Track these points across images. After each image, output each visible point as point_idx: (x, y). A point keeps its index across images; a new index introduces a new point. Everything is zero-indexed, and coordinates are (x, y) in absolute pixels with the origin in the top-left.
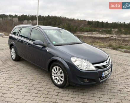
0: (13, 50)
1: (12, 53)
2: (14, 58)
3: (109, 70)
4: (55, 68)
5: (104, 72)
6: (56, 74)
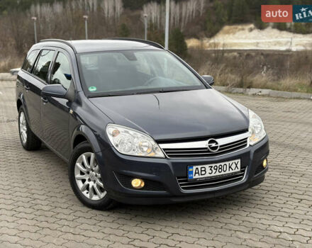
0: (22, 115)
1: (21, 125)
2: (25, 141)
3: (222, 164)
4: (84, 157)
5: (195, 168)
6: (88, 173)
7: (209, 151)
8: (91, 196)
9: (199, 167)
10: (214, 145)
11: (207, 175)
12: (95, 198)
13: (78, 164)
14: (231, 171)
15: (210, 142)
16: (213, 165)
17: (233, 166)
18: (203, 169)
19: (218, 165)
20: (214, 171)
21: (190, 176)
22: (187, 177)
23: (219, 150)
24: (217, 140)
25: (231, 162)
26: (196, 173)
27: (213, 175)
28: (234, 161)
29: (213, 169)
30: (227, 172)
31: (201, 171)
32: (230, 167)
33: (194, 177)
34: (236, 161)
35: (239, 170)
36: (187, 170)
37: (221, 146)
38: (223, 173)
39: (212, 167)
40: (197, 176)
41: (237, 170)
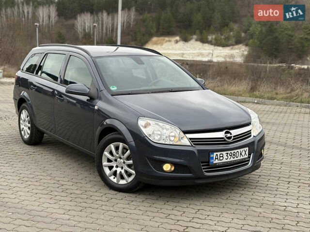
0: (24, 114)
1: (21, 122)
2: (27, 137)
3: (236, 151)
4: (112, 146)
5: (215, 154)
6: (116, 160)
7: (225, 141)
8: (118, 181)
9: (218, 154)
10: (229, 135)
11: (224, 160)
12: (122, 182)
13: (106, 153)
14: (242, 157)
15: (226, 133)
16: (229, 152)
17: (243, 153)
18: (221, 155)
19: (232, 152)
20: (229, 157)
21: (211, 161)
22: (209, 162)
23: (233, 139)
24: (231, 131)
25: (242, 150)
26: (216, 159)
27: (228, 160)
28: (243, 149)
29: (228, 155)
30: (239, 158)
31: (220, 157)
32: (241, 154)
33: (214, 162)
34: (245, 149)
35: (247, 156)
36: (209, 156)
37: (234, 136)
38: (236, 159)
39: (228, 153)
40: (217, 161)
41: (246, 157)
